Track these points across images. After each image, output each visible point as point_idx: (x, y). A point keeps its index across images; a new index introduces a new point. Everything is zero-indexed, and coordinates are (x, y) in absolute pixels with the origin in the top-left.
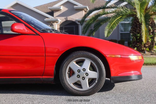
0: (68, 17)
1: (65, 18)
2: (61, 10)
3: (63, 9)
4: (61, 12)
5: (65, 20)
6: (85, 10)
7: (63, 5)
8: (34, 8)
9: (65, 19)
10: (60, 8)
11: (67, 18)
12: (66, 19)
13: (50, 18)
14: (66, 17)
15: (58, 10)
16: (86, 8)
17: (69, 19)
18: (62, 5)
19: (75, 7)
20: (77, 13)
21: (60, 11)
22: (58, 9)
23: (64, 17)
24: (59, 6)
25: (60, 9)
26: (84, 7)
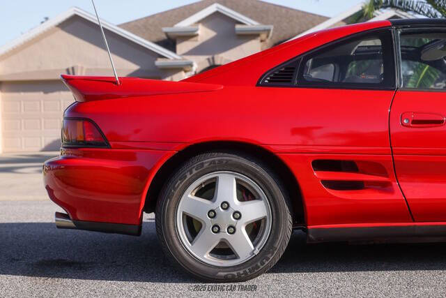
0: (216, 56)
1: (209, 59)
2: (197, 35)
3: (205, 34)
4: (197, 41)
5: (207, 65)
6: (264, 36)
7: (203, 21)
8: (119, 26)
9: (207, 61)
10: (197, 30)
11: (213, 58)
12: (211, 60)
13: (172, 58)
14: (210, 57)
15: (189, 36)
16: (269, 32)
17: (221, 61)
18: (199, 22)
19: (238, 27)
20: (242, 43)
21: (195, 38)
22: (190, 34)
23: (207, 57)
24: (192, 25)
25: (196, 33)
26: (262, 27)
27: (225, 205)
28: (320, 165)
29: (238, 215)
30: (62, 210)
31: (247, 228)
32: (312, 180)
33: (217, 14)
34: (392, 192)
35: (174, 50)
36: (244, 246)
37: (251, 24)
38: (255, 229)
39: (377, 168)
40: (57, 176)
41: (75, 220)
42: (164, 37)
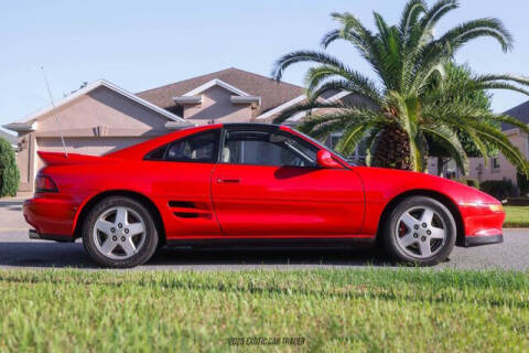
0: (215, 120)
2: (200, 103)
3: (206, 102)
4: (200, 108)
6: (254, 105)
7: (206, 92)
8: (136, 95)
10: (201, 99)
11: (213, 121)
13: (179, 122)
14: (210, 120)
15: (193, 104)
16: (257, 101)
18: (202, 93)
19: (233, 97)
20: (236, 110)
21: (199, 106)
22: (195, 102)
23: (207, 120)
24: (196, 95)
25: (199, 101)
26: (252, 98)
27: (121, 225)
28: (173, 204)
29: (127, 231)
30: (33, 228)
31: (133, 239)
32: (168, 213)
33: (217, 87)
34: (211, 218)
35: (181, 115)
36: (131, 248)
37: (244, 95)
38: (137, 239)
39: (205, 206)
40: (30, 209)
41: (40, 234)
42: (174, 104)
